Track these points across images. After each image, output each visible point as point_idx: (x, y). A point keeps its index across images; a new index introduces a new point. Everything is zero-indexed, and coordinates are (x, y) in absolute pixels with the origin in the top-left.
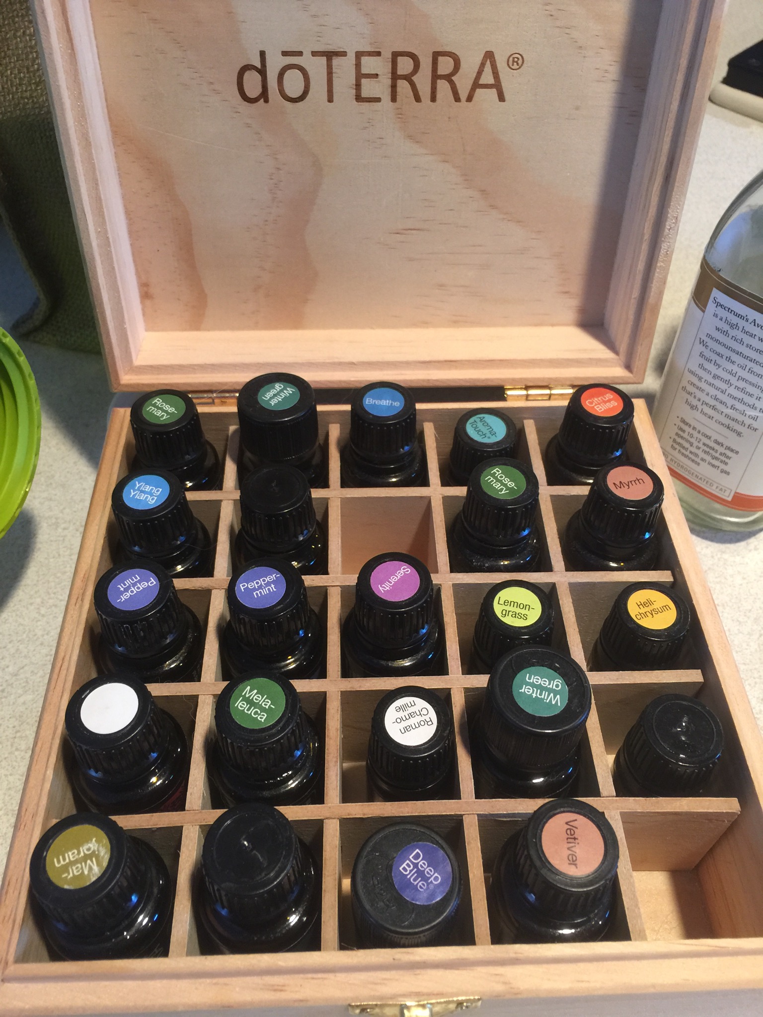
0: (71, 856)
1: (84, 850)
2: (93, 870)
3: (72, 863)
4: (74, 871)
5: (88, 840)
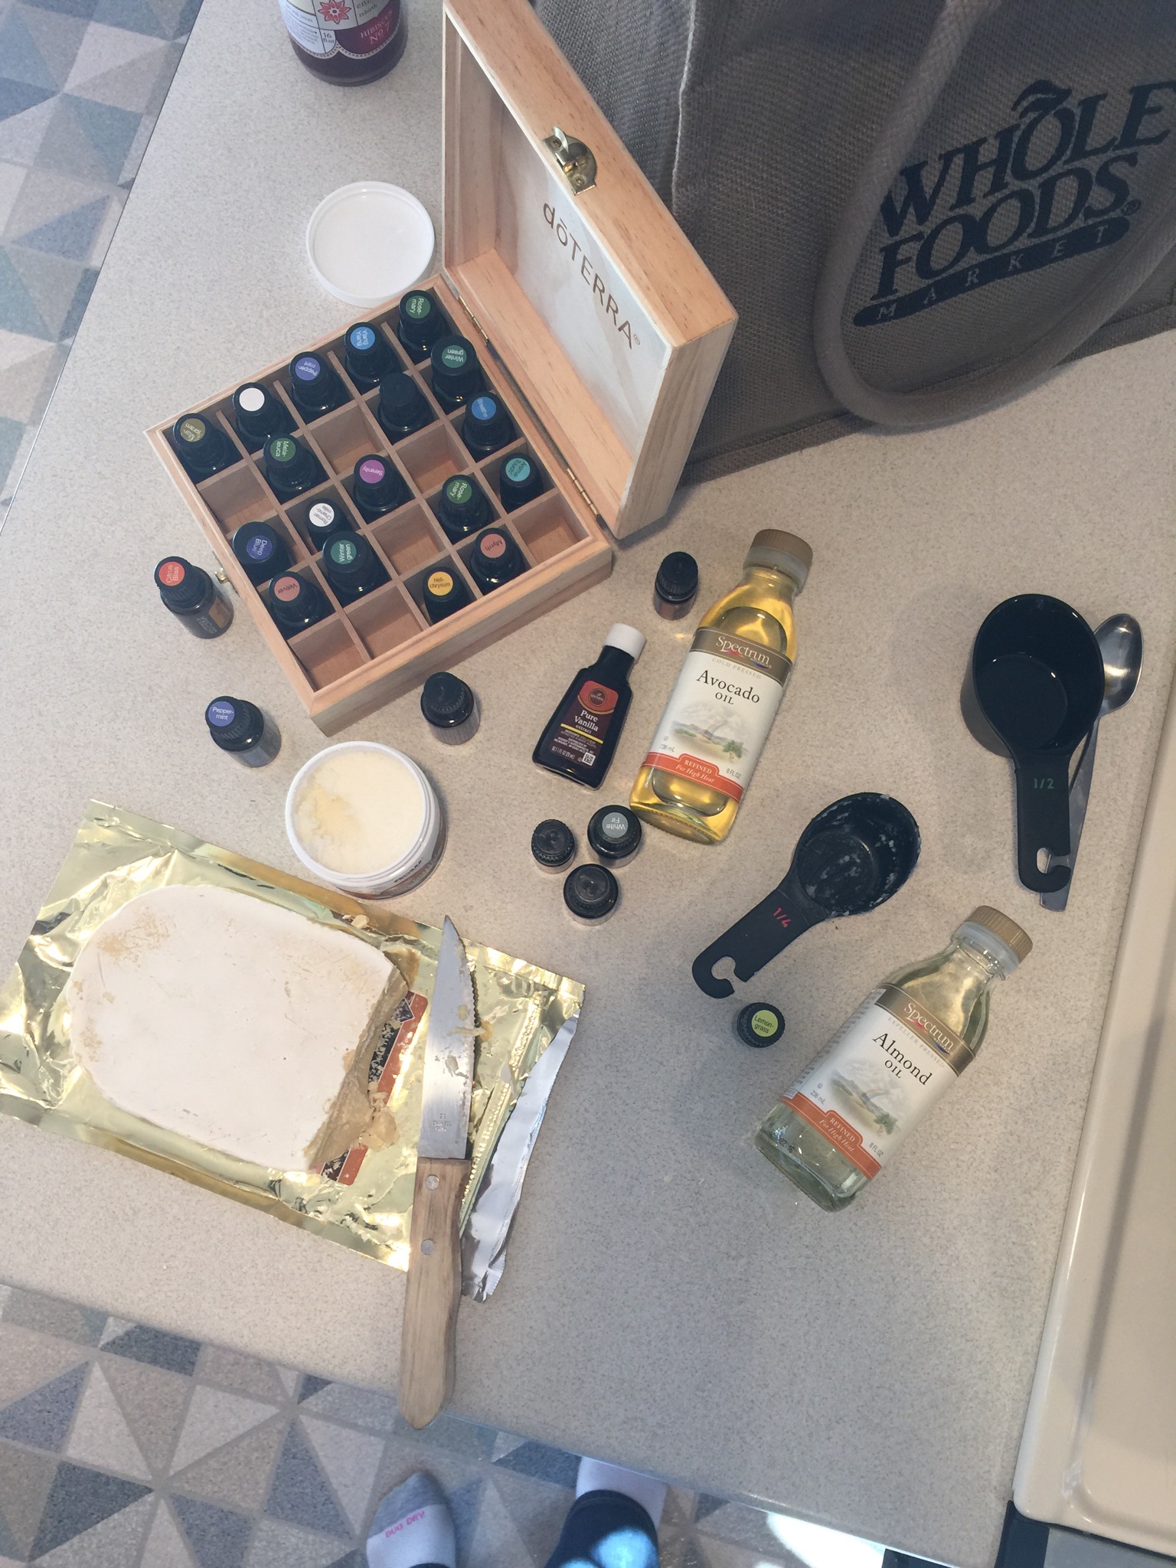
0: (192, 428)
1: (196, 430)
2: (191, 438)
3: (189, 430)
4: (187, 432)
5: (199, 429)
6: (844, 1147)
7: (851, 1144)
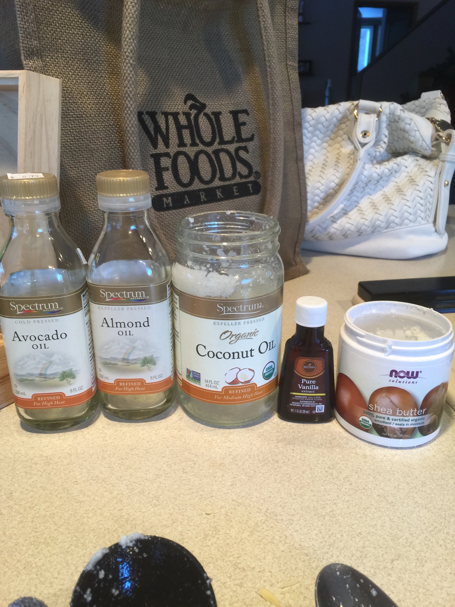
6: (138, 391)
7: (141, 387)
